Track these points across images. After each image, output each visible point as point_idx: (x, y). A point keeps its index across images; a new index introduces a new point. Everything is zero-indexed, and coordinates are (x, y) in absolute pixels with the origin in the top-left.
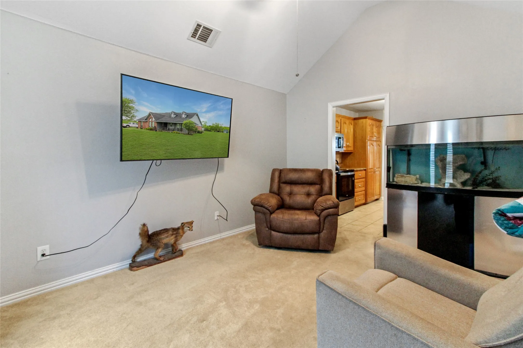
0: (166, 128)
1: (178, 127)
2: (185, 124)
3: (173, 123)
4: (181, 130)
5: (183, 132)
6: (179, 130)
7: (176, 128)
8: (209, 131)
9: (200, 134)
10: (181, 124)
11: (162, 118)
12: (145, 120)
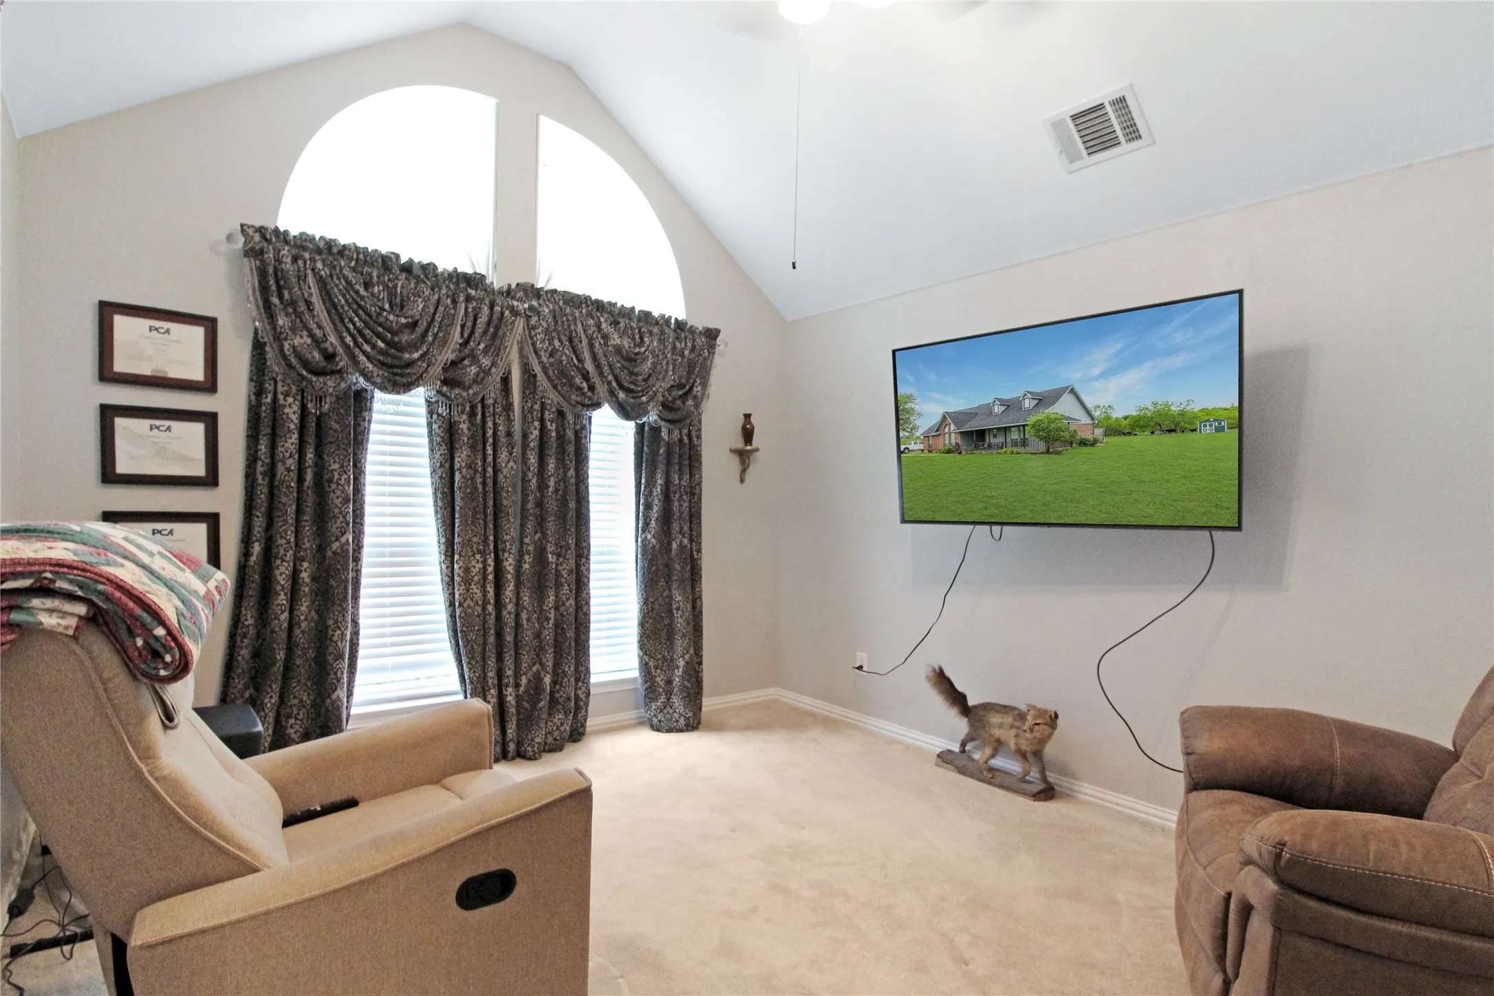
0: (981, 443)
1: (1015, 435)
2: (1033, 426)
3: (998, 429)
4: (1024, 443)
5: (1028, 449)
6: (1016, 445)
7: (1009, 440)
8: (1124, 434)
9: (1090, 448)
10: (1021, 428)
11: (969, 421)
12: (937, 430)
